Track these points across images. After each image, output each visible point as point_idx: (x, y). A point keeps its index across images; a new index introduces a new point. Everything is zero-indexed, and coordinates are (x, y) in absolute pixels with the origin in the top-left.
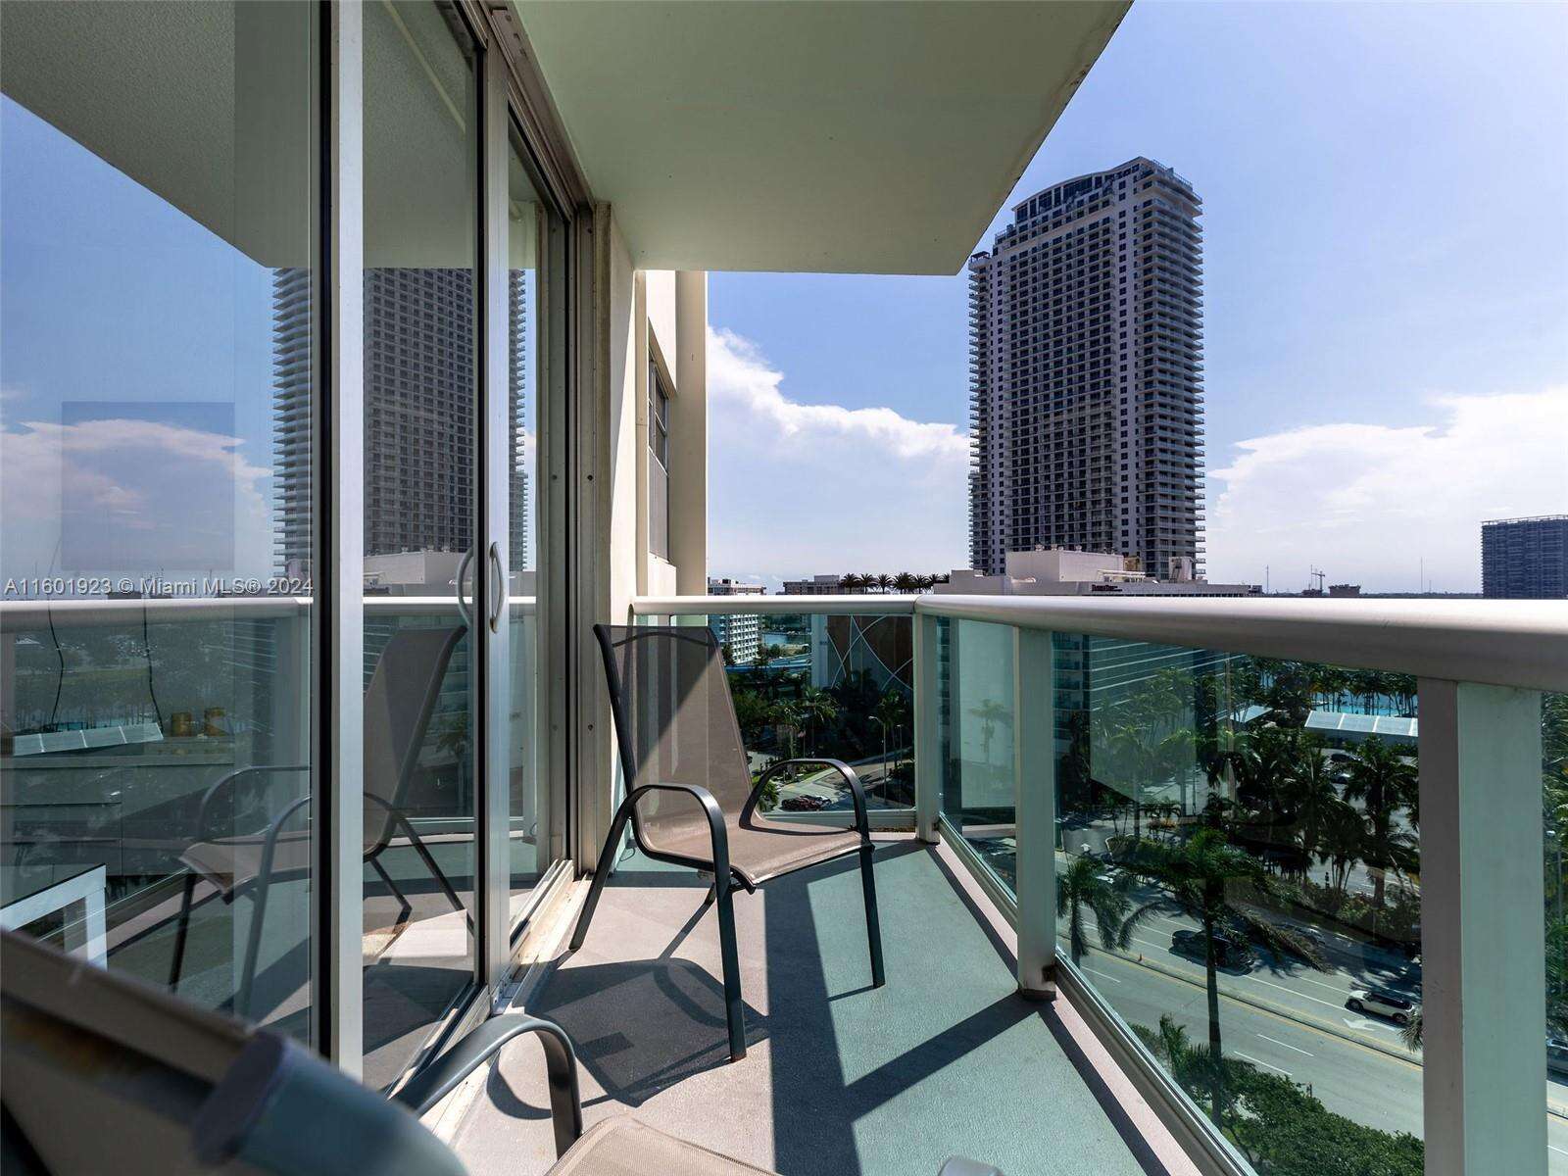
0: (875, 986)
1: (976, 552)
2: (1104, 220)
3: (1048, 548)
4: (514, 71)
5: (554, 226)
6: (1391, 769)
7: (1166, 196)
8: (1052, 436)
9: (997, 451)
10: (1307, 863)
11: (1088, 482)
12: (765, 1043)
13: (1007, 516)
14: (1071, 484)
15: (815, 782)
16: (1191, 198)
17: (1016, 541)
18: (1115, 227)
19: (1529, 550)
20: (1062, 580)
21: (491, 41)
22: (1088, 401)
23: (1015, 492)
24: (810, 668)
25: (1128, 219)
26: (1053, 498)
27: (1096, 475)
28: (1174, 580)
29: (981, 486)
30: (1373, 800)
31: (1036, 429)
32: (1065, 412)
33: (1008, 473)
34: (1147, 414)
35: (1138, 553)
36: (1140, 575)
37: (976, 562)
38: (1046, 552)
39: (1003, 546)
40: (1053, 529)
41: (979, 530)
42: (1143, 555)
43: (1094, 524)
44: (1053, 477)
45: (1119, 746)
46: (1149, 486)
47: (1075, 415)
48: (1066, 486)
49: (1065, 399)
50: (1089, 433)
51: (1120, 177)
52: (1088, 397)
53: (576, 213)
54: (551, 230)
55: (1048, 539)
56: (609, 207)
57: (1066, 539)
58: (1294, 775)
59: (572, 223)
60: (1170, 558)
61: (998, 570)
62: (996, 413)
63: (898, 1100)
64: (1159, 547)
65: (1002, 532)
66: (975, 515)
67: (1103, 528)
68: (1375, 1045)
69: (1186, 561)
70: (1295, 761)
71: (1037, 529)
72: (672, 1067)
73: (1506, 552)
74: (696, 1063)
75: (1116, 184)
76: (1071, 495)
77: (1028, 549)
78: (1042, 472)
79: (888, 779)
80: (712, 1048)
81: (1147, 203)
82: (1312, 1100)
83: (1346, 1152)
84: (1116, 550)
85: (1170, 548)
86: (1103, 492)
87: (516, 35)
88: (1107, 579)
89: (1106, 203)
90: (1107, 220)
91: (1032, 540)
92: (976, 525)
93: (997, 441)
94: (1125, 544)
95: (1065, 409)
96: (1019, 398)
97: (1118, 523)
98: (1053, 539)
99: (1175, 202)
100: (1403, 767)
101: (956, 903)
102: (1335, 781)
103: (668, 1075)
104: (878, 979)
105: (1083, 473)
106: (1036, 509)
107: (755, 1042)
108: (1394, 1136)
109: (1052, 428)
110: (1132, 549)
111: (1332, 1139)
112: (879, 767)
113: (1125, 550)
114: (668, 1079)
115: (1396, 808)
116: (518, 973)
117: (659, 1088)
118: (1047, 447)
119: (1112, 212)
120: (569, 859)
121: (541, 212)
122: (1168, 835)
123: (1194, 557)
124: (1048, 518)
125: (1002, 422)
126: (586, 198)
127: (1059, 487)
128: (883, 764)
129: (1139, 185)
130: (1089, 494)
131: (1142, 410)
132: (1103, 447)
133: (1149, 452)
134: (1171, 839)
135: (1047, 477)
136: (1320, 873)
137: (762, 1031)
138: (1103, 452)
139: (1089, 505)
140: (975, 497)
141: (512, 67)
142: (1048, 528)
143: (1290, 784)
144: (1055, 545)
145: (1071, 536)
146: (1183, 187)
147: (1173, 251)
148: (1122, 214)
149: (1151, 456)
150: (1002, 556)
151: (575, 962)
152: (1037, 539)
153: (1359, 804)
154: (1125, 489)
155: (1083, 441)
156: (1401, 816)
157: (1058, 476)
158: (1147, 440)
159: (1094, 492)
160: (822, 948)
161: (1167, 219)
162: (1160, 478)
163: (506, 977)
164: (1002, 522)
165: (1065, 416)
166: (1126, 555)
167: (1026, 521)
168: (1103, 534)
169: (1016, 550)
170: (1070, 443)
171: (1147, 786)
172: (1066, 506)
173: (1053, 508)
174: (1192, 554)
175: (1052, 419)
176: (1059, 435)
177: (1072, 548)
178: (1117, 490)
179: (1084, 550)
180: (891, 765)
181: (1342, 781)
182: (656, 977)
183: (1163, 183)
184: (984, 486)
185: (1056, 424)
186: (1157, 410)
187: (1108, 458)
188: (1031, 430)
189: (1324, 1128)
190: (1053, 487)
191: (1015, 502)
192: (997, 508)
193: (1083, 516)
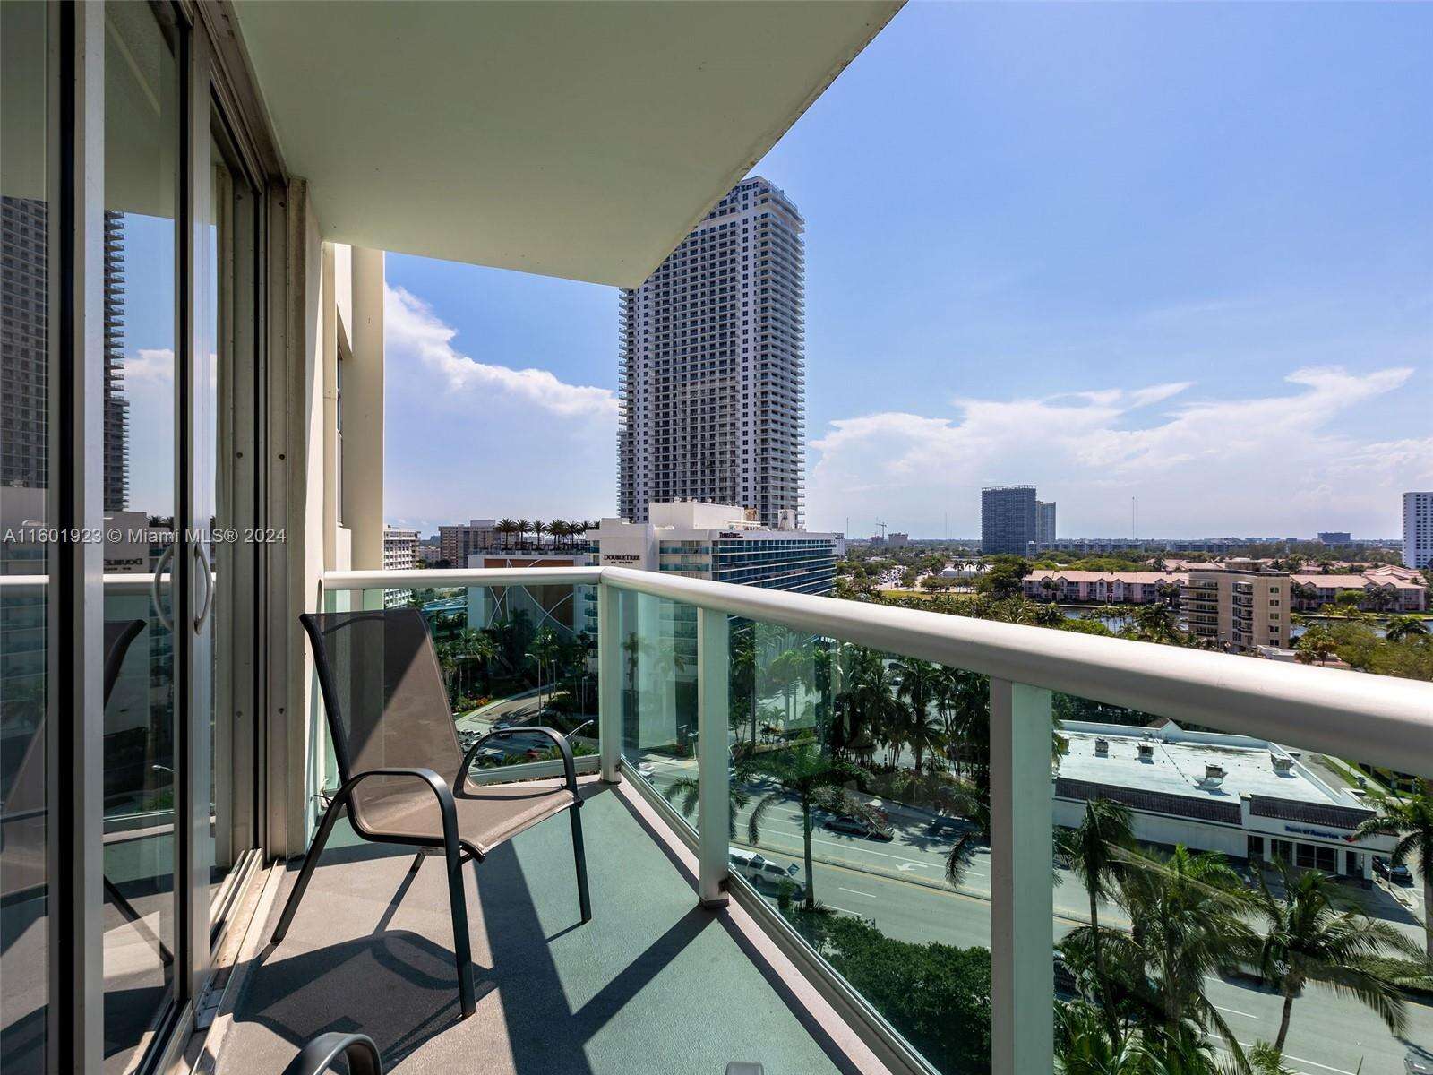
0: (584, 922)
1: (623, 502)
2: (731, 224)
3: (684, 500)
4: (217, 47)
5: (240, 193)
6: (927, 672)
7: (777, 212)
8: (688, 403)
9: (642, 413)
10: (872, 748)
11: (717, 445)
12: (495, 995)
13: (650, 471)
14: (703, 445)
15: (471, 720)
16: (796, 217)
17: (657, 492)
18: (740, 231)
19: (1008, 510)
20: (695, 528)
21: (197, 20)
22: (717, 375)
23: (657, 449)
24: (466, 609)
25: (750, 225)
26: (688, 456)
27: (723, 439)
28: (782, 529)
29: (628, 442)
30: (915, 698)
31: (675, 395)
32: (699, 383)
33: (651, 432)
34: (764, 390)
35: (755, 506)
36: (757, 524)
37: (622, 510)
38: (683, 503)
39: (646, 497)
40: (688, 483)
41: (626, 482)
42: (759, 507)
43: (721, 480)
44: (688, 438)
45: (739, 668)
46: (764, 450)
47: (707, 386)
48: (699, 446)
49: (699, 372)
50: (717, 403)
51: (744, 190)
52: (717, 372)
53: (266, 184)
54: (236, 198)
55: (684, 491)
56: (304, 183)
57: (699, 492)
58: (865, 682)
59: (263, 195)
60: (779, 511)
61: (642, 518)
62: (642, 379)
63: (617, 1017)
64: (771, 501)
65: (646, 484)
66: (623, 469)
67: (729, 484)
68: (915, 880)
69: (790, 513)
70: (864, 671)
71: (675, 482)
72: (405, 1038)
73: (995, 511)
74: (429, 1029)
75: (741, 195)
76: (703, 454)
77: (667, 500)
78: (679, 434)
79: (542, 711)
80: (443, 1010)
81: (764, 216)
82: (875, 931)
83: (896, 965)
84: (738, 503)
85: (779, 502)
86: (729, 453)
87: (225, 17)
88: (731, 528)
89: (733, 210)
90: (733, 224)
91: (671, 493)
92: (623, 477)
93: (642, 404)
94: (745, 498)
95: (699, 379)
96: (661, 368)
97: (740, 480)
98: (688, 492)
99: (785, 218)
100: (935, 670)
101: (641, 835)
102: (890, 684)
103: (403, 1046)
104: (586, 915)
105: (713, 436)
106: (674, 465)
107: (483, 996)
108: (927, 946)
109: (688, 396)
110: (751, 502)
111: (888, 958)
112: (535, 700)
113: (745, 503)
114: (403, 1049)
115: (930, 701)
116: (220, 977)
117: (397, 1060)
118: (684, 412)
119: (738, 218)
120: (256, 846)
121: (223, 175)
122: (776, 738)
123: (796, 510)
124: (684, 473)
125: (646, 387)
126: (280, 170)
127: (693, 447)
128: (538, 698)
129: (758, 199)
130: (717, 455)
131: (759, 387)
132: (729, 416)
133: (764, 422)
134: (778, 741)
135: (684, 438)
136: (881, 755)
137: (487, 984)
138: (729, 420)
139: (717, 464)
140: (623, 452)
141: (215, 44)
142: (684, 482)
143: (862, 689)
144: (689, 498)
145: (703, 490)
146: (791, 208)
147: (783, 259)
148: (745, 221)
149: (766, 425)
150: (646, 506)
151: (280, 954)
152: (675, 491)
153: (907, 700)
154: (745, 452)
155: (713, 409)
156: (932, 707)
157: (693, 438)
158: (763, 412)
159: (721, 453)
160: (533, 895)
161: (779, 232)
162: (772, 444)
163: (207, 984)
164: (645, 476)
165: (699, 387)
166: (746, 507)
167: (666, 475)
168: (728, 489)
169: (657, 501)
170: (703, 409)
171: (761, 699)
172: (699, 464)
173: (688, 465)
174: (795, 507)
175: (688, 387)
176: (693, 402)
177: (703, 500)
178: (739, 452)
179: (713, 502)
180: (545, 698)
181: (896, 683)
182: (374, 952)
183: (776, 201)
184: (631, 443)
185: (691, 392)
186: (770, 388)
187: (733, 425)
188: (671, 396)
189: (884, 951)
190: (688, 447)
191: (657, 458)
192: (642, 463)
193: (713, 472)
